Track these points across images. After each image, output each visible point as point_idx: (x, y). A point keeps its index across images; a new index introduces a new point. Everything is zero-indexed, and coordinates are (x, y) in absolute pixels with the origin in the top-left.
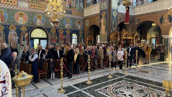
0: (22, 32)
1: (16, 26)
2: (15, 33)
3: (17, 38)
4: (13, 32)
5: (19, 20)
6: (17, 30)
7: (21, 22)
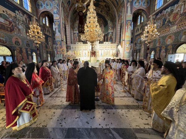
0: (169, 49)
1: (165, 46)
2: (164, 51)
3: (165, 54)
4: (163, 51)
5: (168, 41)
6: (165, 48)
7: (169, 42)
